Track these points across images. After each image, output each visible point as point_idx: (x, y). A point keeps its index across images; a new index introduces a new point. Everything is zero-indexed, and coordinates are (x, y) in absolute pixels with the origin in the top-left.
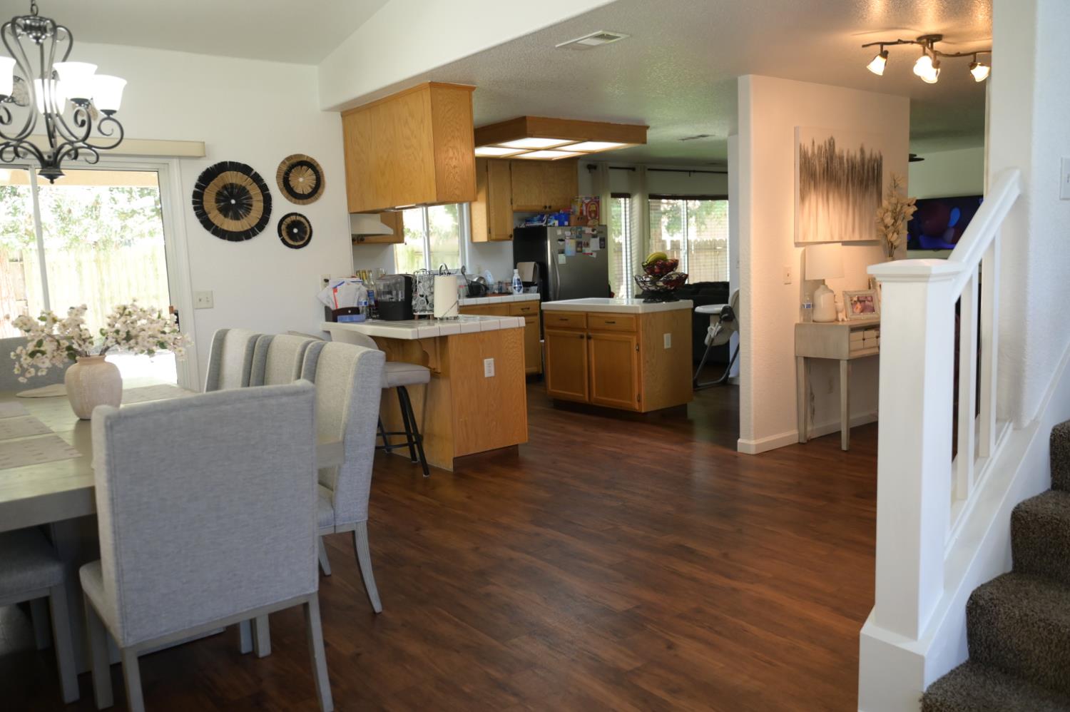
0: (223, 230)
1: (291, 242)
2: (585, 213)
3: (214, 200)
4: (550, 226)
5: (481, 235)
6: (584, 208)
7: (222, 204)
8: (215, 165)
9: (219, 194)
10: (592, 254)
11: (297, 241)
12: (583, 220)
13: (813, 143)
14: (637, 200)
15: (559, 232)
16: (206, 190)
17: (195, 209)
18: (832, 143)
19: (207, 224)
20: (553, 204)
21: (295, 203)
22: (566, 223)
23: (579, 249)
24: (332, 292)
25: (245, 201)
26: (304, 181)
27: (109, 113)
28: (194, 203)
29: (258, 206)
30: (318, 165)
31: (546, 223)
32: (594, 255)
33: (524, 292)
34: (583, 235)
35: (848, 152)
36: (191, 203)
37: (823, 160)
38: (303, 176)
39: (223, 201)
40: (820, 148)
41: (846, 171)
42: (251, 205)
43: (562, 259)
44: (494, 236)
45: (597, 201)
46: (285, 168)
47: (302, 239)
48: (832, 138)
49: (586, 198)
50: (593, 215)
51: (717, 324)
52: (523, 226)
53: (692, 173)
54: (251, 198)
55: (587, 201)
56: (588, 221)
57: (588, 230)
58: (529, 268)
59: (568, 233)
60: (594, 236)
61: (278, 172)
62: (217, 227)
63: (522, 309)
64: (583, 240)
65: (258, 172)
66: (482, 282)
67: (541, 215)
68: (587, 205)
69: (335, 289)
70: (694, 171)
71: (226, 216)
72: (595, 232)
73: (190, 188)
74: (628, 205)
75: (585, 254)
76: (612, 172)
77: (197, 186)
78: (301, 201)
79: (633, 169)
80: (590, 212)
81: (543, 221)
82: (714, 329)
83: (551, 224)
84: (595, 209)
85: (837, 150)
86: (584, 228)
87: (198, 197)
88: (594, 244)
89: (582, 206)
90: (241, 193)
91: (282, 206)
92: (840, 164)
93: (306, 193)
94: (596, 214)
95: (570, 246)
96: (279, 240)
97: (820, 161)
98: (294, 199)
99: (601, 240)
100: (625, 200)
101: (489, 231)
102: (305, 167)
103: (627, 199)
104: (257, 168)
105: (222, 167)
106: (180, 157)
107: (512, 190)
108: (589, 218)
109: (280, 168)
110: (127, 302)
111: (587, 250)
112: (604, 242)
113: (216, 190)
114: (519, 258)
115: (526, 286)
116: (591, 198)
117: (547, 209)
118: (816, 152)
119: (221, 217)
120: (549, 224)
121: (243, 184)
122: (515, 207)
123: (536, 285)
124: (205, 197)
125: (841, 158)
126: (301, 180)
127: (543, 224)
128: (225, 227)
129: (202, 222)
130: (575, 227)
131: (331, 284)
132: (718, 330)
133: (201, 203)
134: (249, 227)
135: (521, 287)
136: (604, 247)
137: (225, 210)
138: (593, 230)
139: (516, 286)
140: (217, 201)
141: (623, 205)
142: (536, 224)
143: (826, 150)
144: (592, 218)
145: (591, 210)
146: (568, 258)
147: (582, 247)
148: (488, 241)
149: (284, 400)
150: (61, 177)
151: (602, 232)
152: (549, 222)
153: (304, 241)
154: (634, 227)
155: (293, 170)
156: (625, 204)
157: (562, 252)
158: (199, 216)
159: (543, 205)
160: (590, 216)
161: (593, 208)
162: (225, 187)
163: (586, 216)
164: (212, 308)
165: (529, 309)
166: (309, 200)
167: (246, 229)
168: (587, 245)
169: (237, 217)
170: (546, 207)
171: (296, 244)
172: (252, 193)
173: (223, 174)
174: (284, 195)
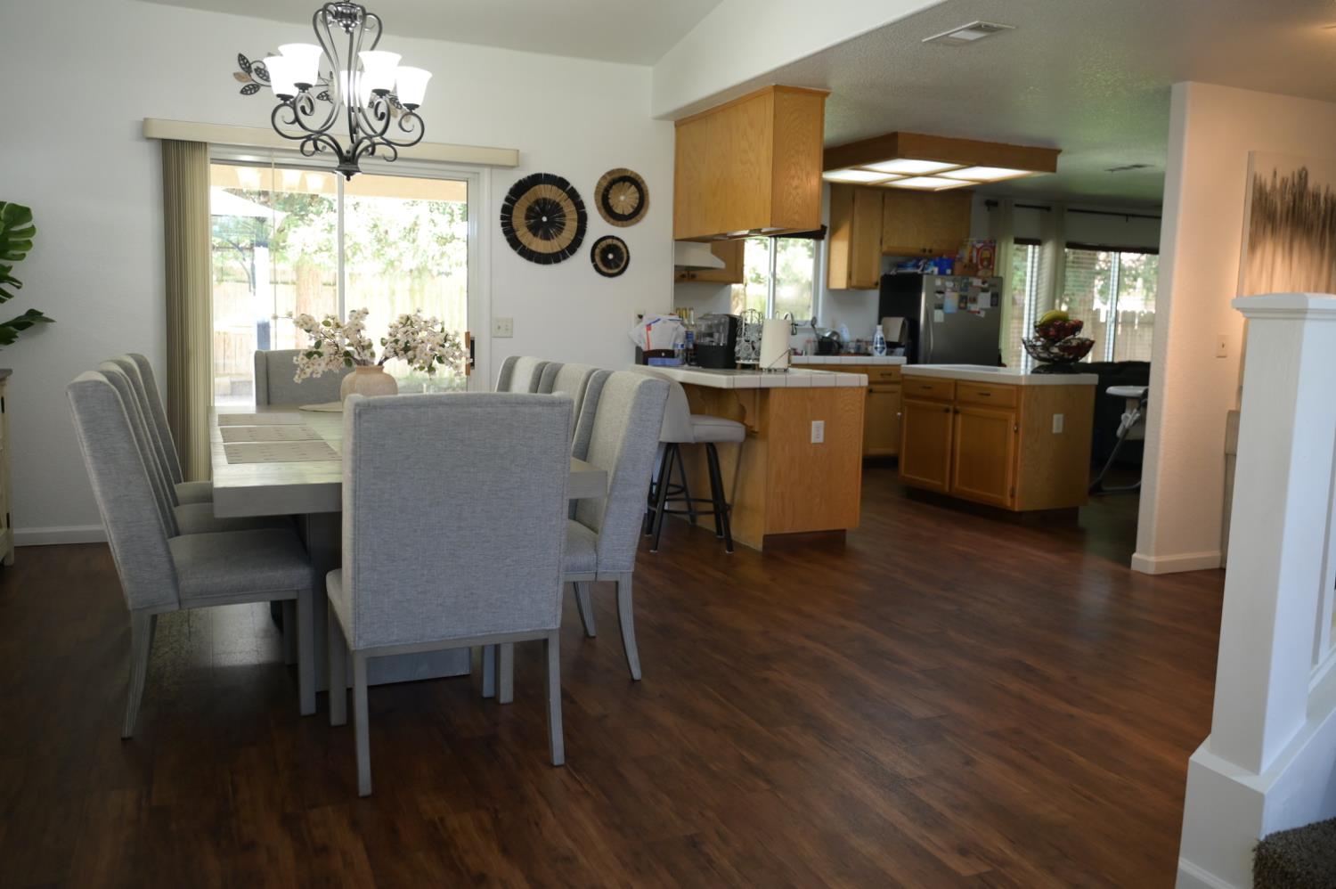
0: (531, 251)
1: (604, 269)
2: (974, 261)
3: (523, 216)
4: (928, 274)
5: (840, 281)
6: (975, 253)
7: (532, 221)
8: (529, 177)
9: (530, 209)
10: (979, 312)
11: (611, 268)
12: (972, 269)
13: (1275, 173)
14: (1049, 249)
15: (938, 282)
16: (516, 205)
17: (503, 225)
18: (1303, 175)
19: (514, 242)
20: (935, 247)
21: (613, 224)
22: (949, 271)
23: (962, 305)
24: (645, 329)
25: (557, 220)
26: (625, 200)
27: (412, 107)
28: (502, 218)
29: (571, 226)
30: (643, 182)
31: (923, 270)
32: (983, 314)
33: (887, 354)
34: (970, 288)
35: (1328, 189)
36: (499, 218)
37: (1289, 197)
38: (624, 194)
39: (534, 218)
40: (1284, 181)
41: (1323, 213)
42: (564, 224)
43: (939, 316)
44: (854, 282)
45: (992, 246)
46: (605, 184)
47: (617, 266)
48: (1304, 169)
49: (979, 242)
50: (985, 263)
51: (1135, 410)
52: (893, 272)
53: (1130, 219)
54: (564, 216)
55: (979, 246)
56: (978, 270)
57: (977, 282)
58: (896, 324)
59: (949, 284)
60: (985, 290)
61: (597, 188)
62: (524, 246)
63: (882, 375)
64: (970, 294)
65: (575, 187)
66: (835, 338)
67: (916, 258)
68: (978, 250)
69: (649, 327)
70: (1134, 216)
71: (535, 235)
72: (986, 285)
73: (500, 201)
74: (1036, 255)
75: (970, 311)
76: (1017, 210)
77: (507, 199)
78: (620, 223)
79: (1048, 209)
80: (982, 260)
81: (918, 267)
82: (1130, 416)
83: (929, 271)
84: (988, 256)
85: (1311, 185)
86: (971, 279)
87: (507, 211)
88: (984, 301)
89: (971, 252)
90: (552, 209)
91: (598, 227)
92: (1314, 204)
93: (626, 213)
94: (990, 262)
95: (951, 300)
96: (591, 265)
97: (1283, 198)
98: (612, 220)
99: (993, 296)
100: (1034, 248)
101: (850, 276)
102: (627, 184)
103: (1037, 247)
104: (575, 182)
105: (536, 179)
106: (492, 166)
107: (883, 227)
108: (980, 267)
109: (599, 184)
110: (410, 312)
111: (973, 307)
112: (996, 300)
113: (527, 204)
114: (885, 311)
115: (891, 347)
116: (984, 242)
117: (927, 253)
118: (1278, 185)
119: (530, 235)
120: (926, 272)
121: (557, 200)
122: (885, 248)
123: (901, 346)
124: (514, 212)
125: (1316, 197)
126: (622, 198)
127: (919, 271)
128: (533, 247)
129: (509, 240)
130: (960, 277)
131: (646, 321)
132: (1135, 418)
133: (510, 218)
134: (559, 249)
135: (884, 348)
136: (996, 305)
137: (535, 229)
138: (984, 283)
139: (878, 345)
140: (528, 217)
141: (1030, 255)
142: (910, 270)
143: (1294, 184)
144: (984, 267)
145: (984, 256)
146: (947, 315)
147: (966, 303)
148: (847, 289)
149: (538, 409)
150: (357, 174)
151: (994, 286)
152: (927, 269)
153: (620, 269)
154: (1042, 283)
155: (614, 187)
156: (1034, 253)
157: (940, 307)
158: (506, 233)
159: (922, 247)
160: (982, 265)
161: (986, 254)
162: (537, 202)
163: (977, 265)
164: (511, 337)
165: (890, 375)
166: (629, 222)
167: (555, 250)
168: (974, 300)
169: (547, 237)
170: (924, 250)
171: (610, 271)
172: (566, 210)
173: (537, 187)
174: (602, 216)
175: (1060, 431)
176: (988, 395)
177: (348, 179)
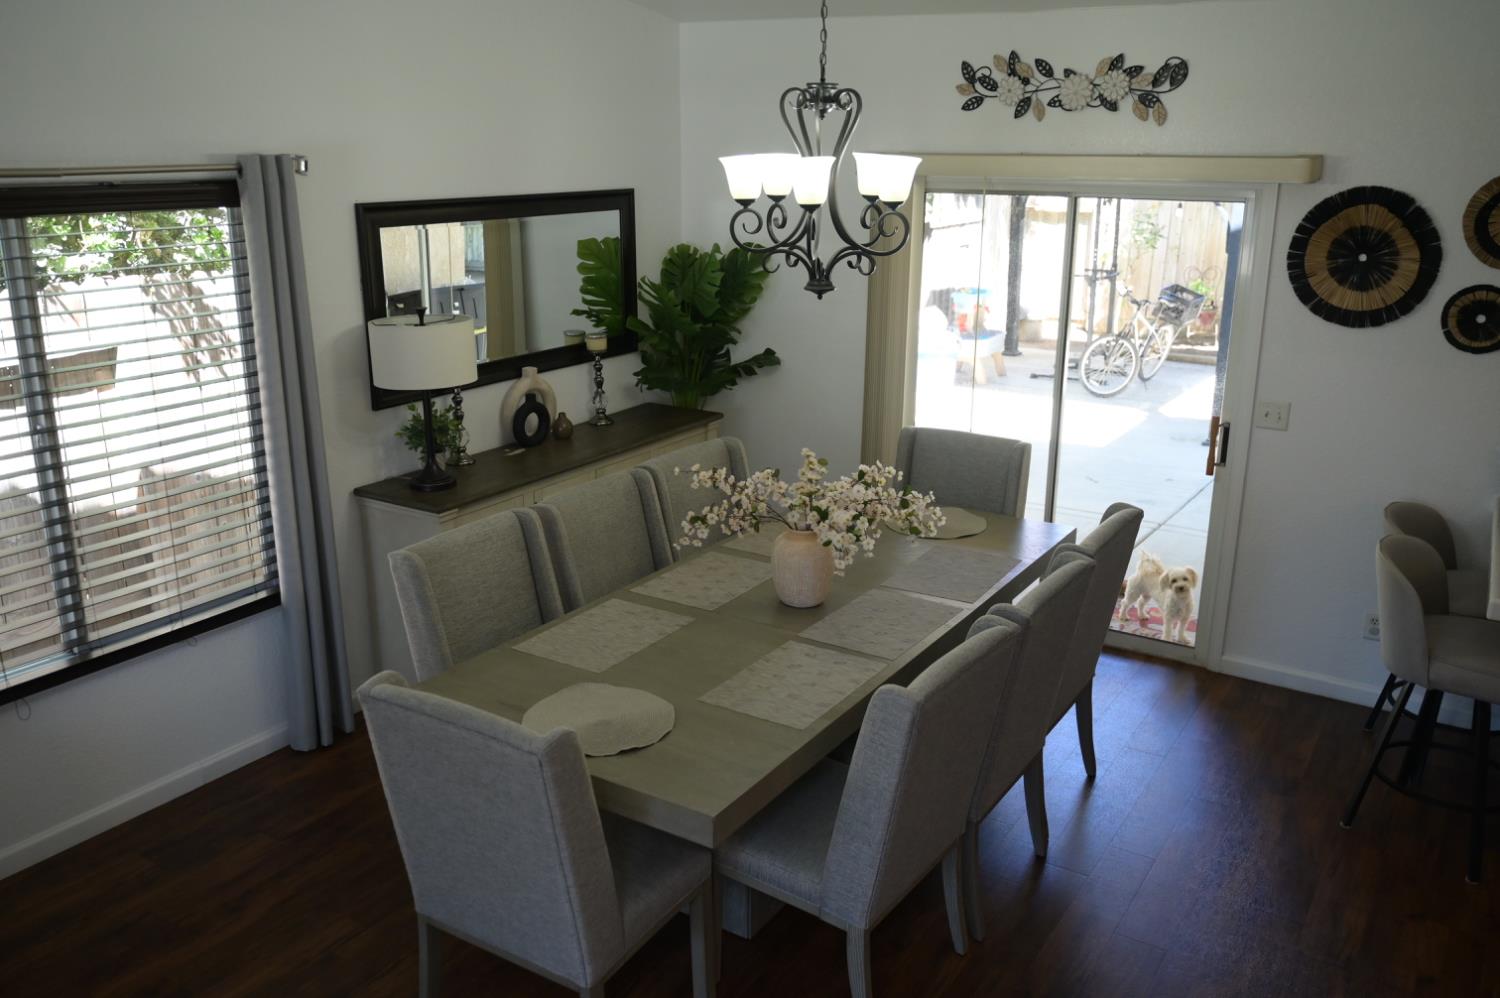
0: (1332, 306)
1: (1462, 340)
3: (1324, 255)
7: (1341, 261)
8: (1343, 193)
9: (1337, 243)
11: (1474, 338)
16: (1314, 237)
17: (1290, 267)
19: (1305, 292)
21: (1493, 265)
25: (1385, 259)
28: (1290, 256)
29: (1408, 266)
36: (1287, 256)
39: (1343, 256)
42: (1395, 267)
46: (1486, 199)
54: (1397, 253)
61: (1469, 206)
62: (1322, 299)
65: (1425, 205)
71: (1341, 282)
73: (1289, 232)
77: (1300, 229)
87: (1299, 245)
90: (1378, 242)
91: (1462, 271)
96: (1439, 332)
98: (1491, 258)
104: (1426, 198)
105: (1355, 197)
109: (1475, 198)
113: (1333, 235)
119: (1332, 283)
121: (1386, 230)
124: (1311, 249)
128: (1335, 302)
133: (1302, 257)
134: (1382, 305)
137: (1341, 274)
140: (1331, 256)
158: (1293, 278)
162: (1351, 232)
164: (1286, 430)
167: (1375, 307)
169: (1362, 286)
171: (1475, 344)
172: (1400, 245)
173: (1351, 210)
174: (1473, 251)
177: (820, 297)
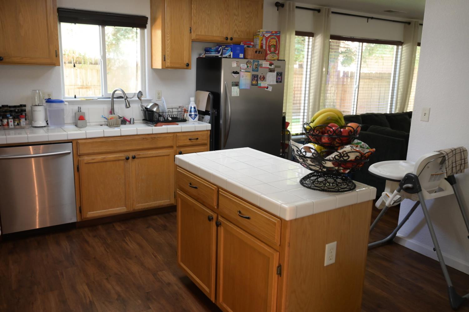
2: (264, 47)
4: (226, 57)
5: (158, 65)
6: (264, 42)
10: (267, 88)
12: (261, 54)
14: (319, 39)
15: (234, 65)
20: (235, 36)
22: (241, 56)
23: (254, 82)
31: (221, 55)
32: (270, 89)
33: (199, 120)
34: (259, 69)
43: (235, 91)
44: (168, 64)
45: (277, 36)
49: (267, 32)
50: (272, 49)
51: (395, 192)
52: (203, 56)
53: (370, 20)
55: (267, 35)
56: (266, 54)
57: (265, 64)
58: (205, 95)
59: (243, 66)
60: (271, 71)
63: (190, 139)
64: (259, 73)
66: (155, 109)
67: (221, 45)
68: (267, 38)
70: (372, 18)
72: (273, 67)
74: (311, 43)
75: (260, 87)
76: (298, 11)
79: (319, 11)
80: (270, 46)
81: (219, 52)
82: (391, 196)
83: (227, 55)
84: (275, 43)
86: (261, 62)
88: (271, 78)
89: (262, 40)
94: (276, 48)
95: (245, 79)
99: (277, 74)
100: (309, 39)
101: (164, 59)
103: (311, 38)
107: (191, 19)
108: (268, 52)
111: (263, 84)
112: (280, 77)
115: (201, 114)
116: (272, 32)
117: (229, 40)
120: (224, 56)
122: (194, 36)
123: (209, 114)
127: (219, 55)
130: (252, 61)
132: (395, 199)
135: (196, 115)
136: (281, 82)
138: (271, 65)
139: (193, 113)
141: (306, 43)
142: (213, 54)
144: (271, 52)
145: (271, 44)
146: (241, 90)
147: (257, 81)
148: (162, 68)
151: (279, 67)
152: (225, 54)
154: (314, 63)
156: (309, 42)
157: (237, 84)
159: (225, 36)
160: (270, 51)
161: (273, 42)
163: (266, 50)
165: (197, 139)
168: (264, 78)
170: (227, 38)
175: (333, 261)
176: (248, 218)
